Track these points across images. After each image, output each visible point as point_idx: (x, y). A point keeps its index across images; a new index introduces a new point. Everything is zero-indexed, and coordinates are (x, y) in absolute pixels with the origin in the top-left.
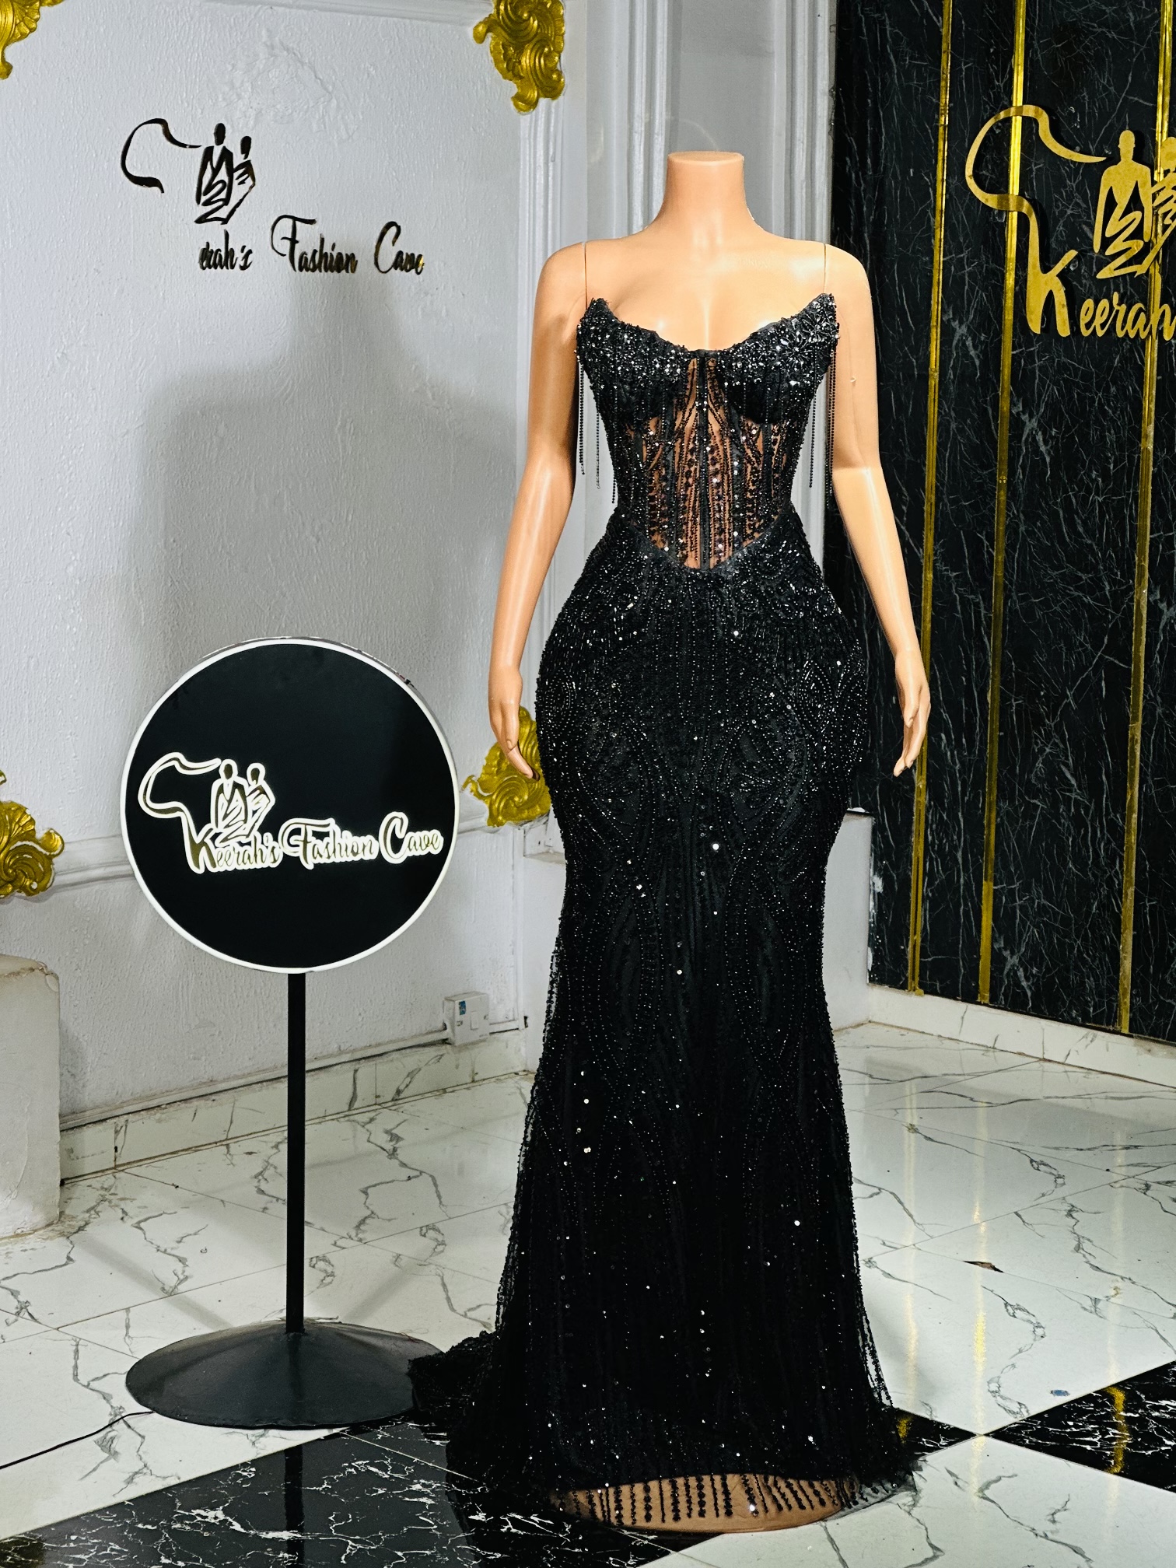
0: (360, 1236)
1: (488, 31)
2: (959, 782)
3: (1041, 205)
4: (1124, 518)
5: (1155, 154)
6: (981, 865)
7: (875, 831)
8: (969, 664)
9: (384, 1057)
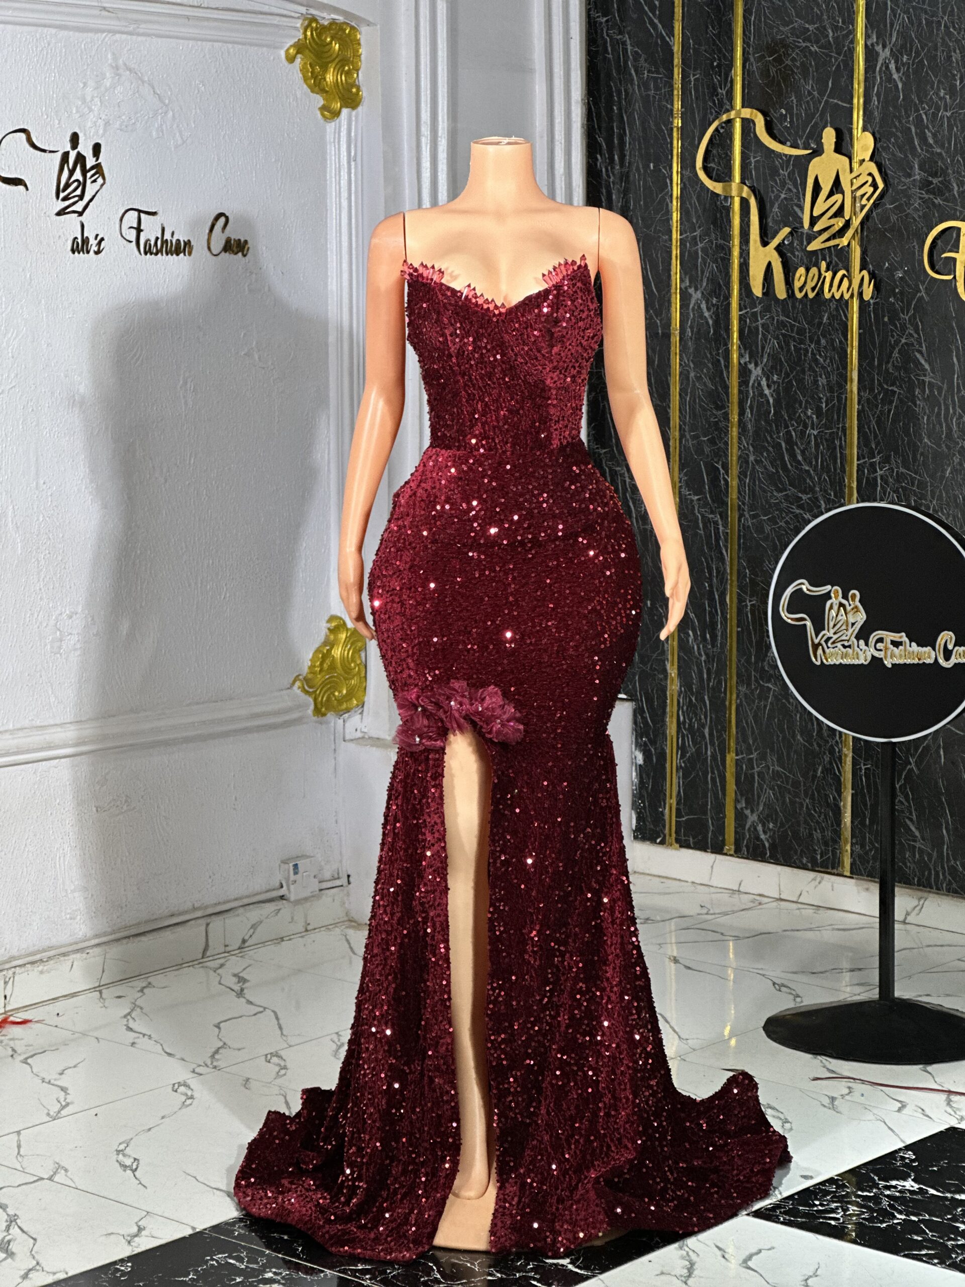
0: (215, 1064)
1: (298, 53)
2: (705, 671)
3: (759, 192)
4: (835, 448)
5: (852, 146)
6: (725, 740)
7: (638, 713)
8: (710, 573)
9: (231, 912)
